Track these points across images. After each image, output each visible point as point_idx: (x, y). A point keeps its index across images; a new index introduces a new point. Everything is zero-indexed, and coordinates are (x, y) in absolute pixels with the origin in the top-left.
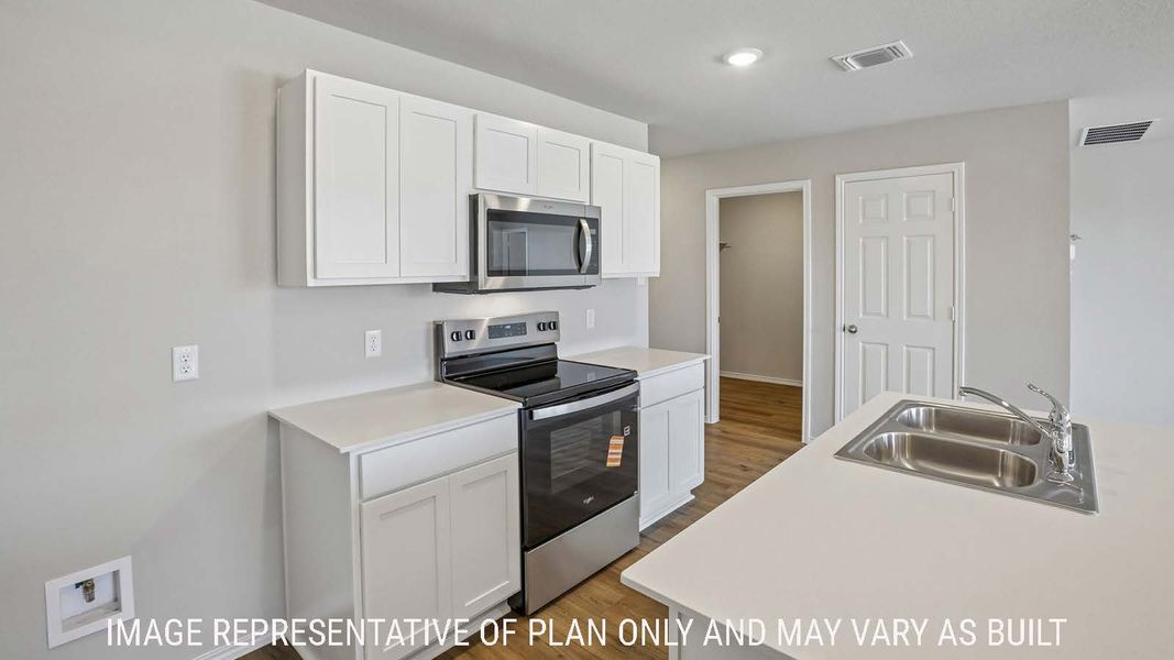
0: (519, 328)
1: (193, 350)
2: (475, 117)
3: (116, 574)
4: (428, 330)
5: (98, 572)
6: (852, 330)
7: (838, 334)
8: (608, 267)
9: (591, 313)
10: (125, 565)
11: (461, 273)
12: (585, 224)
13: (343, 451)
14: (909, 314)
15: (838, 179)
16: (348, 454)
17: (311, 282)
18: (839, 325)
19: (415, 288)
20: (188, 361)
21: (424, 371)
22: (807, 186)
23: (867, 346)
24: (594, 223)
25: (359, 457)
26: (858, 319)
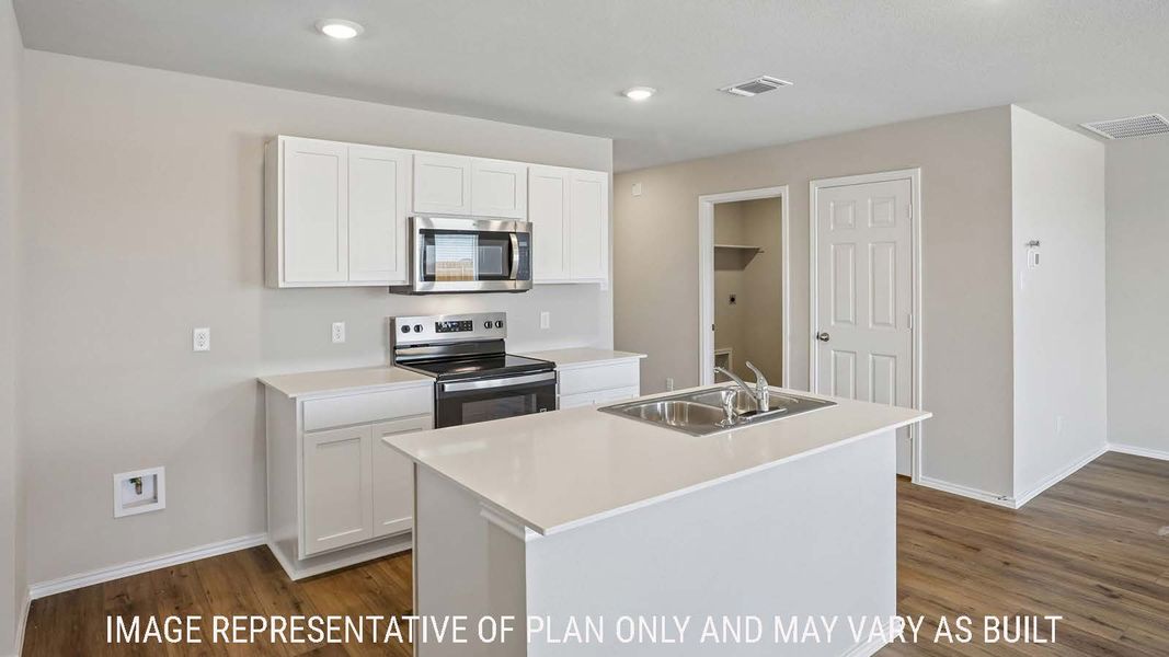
0: (465, 326)
1: (206, 331)
2: (413, 156)
3: (155, 476)
4: (385, 324)
5: (144, 473)
6: (824, 338)
7: (812, 341)
8: (538, 275)
9: (545, 315)
10: (160, 471)
11: (400, 278)
12: (514, 239)
13: (291, 396)
14: (874, 323)
15: (812, 184)
16: (295, 399)
17: (281, 285)
18: (813, 332)
19: (375, 290)
20: (203, 339)
21: (381, 357)
22: (785, 192)
23: (839, 354)
24: (526, 237)
25: (303, 403)
26: (831, 327)
